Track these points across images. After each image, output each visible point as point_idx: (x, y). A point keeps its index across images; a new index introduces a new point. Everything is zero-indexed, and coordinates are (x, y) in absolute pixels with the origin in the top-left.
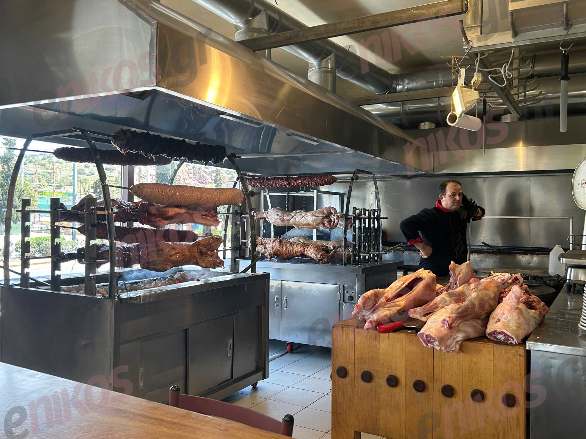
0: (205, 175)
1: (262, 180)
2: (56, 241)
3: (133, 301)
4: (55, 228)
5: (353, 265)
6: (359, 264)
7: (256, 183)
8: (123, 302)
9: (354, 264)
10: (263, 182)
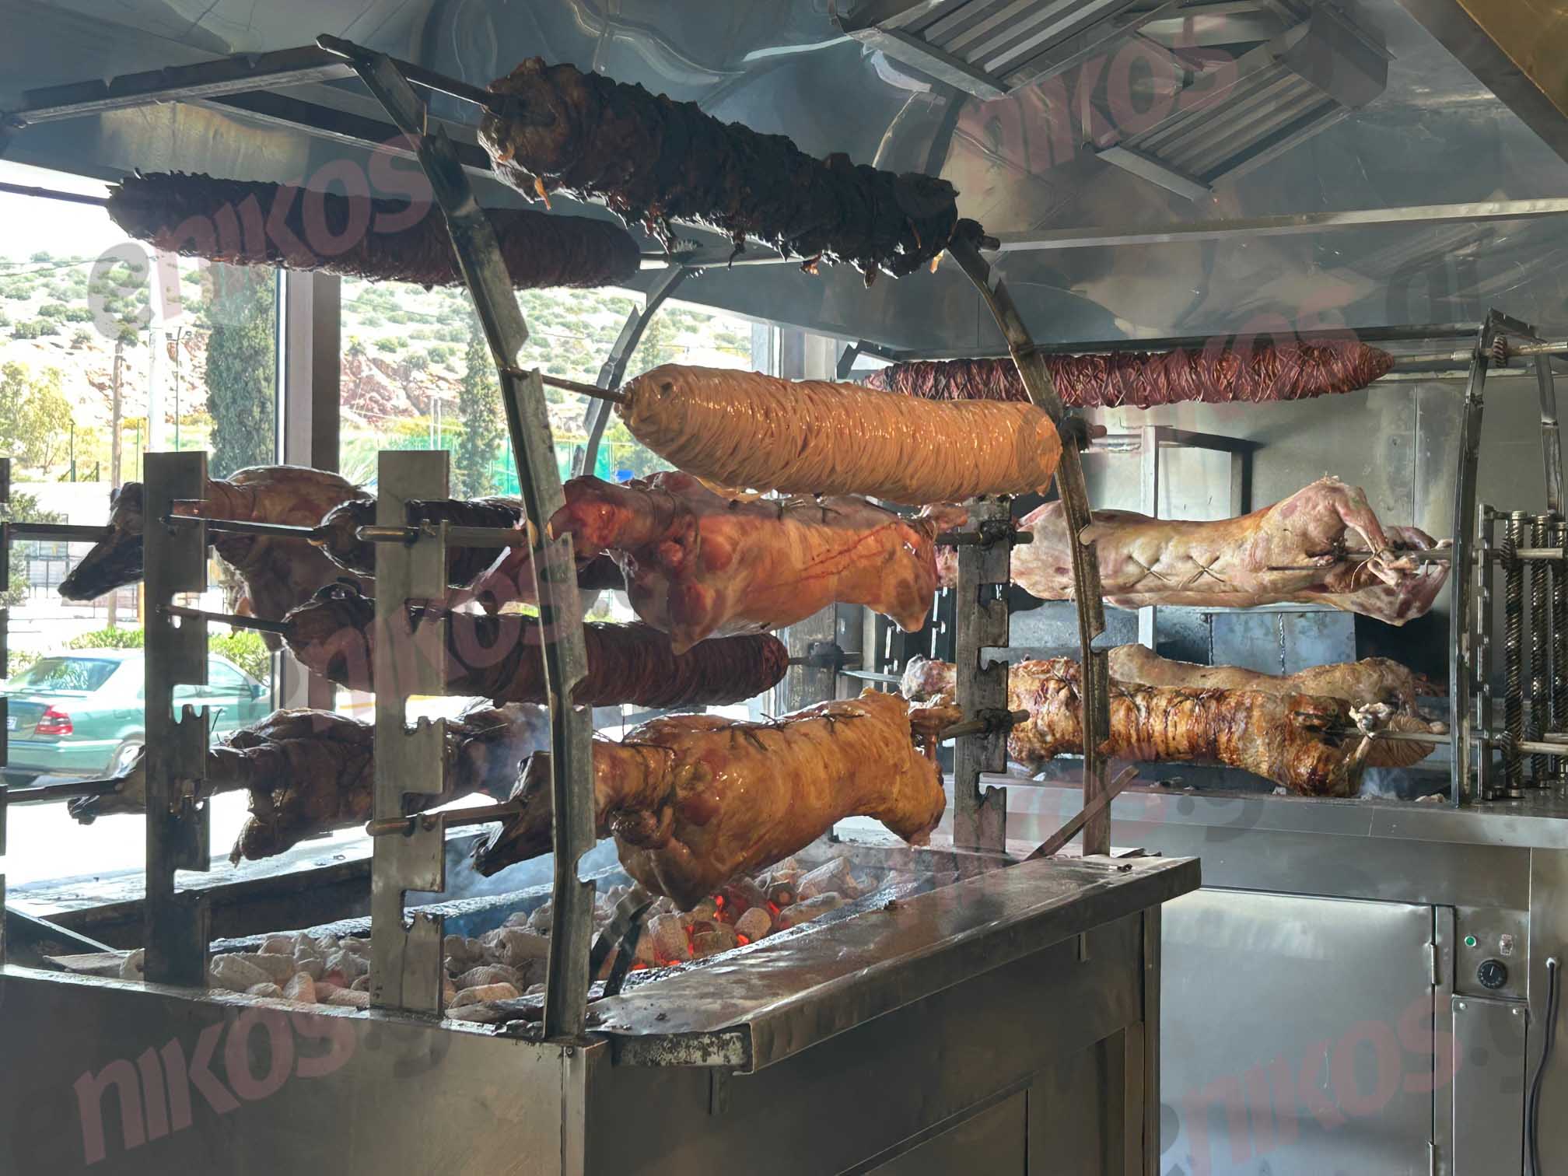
0: (380, 377)
1: (980, 373)
2: (178, 704)
3: (697, 1056)
4: (171, 625)
5: (1485, 799)
6: (1514, 793)
7: (948, 386)
8: (630, 1059)
9: (1490, 795)
10: (986, 384)
